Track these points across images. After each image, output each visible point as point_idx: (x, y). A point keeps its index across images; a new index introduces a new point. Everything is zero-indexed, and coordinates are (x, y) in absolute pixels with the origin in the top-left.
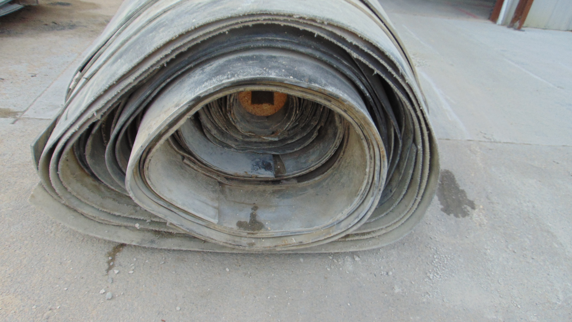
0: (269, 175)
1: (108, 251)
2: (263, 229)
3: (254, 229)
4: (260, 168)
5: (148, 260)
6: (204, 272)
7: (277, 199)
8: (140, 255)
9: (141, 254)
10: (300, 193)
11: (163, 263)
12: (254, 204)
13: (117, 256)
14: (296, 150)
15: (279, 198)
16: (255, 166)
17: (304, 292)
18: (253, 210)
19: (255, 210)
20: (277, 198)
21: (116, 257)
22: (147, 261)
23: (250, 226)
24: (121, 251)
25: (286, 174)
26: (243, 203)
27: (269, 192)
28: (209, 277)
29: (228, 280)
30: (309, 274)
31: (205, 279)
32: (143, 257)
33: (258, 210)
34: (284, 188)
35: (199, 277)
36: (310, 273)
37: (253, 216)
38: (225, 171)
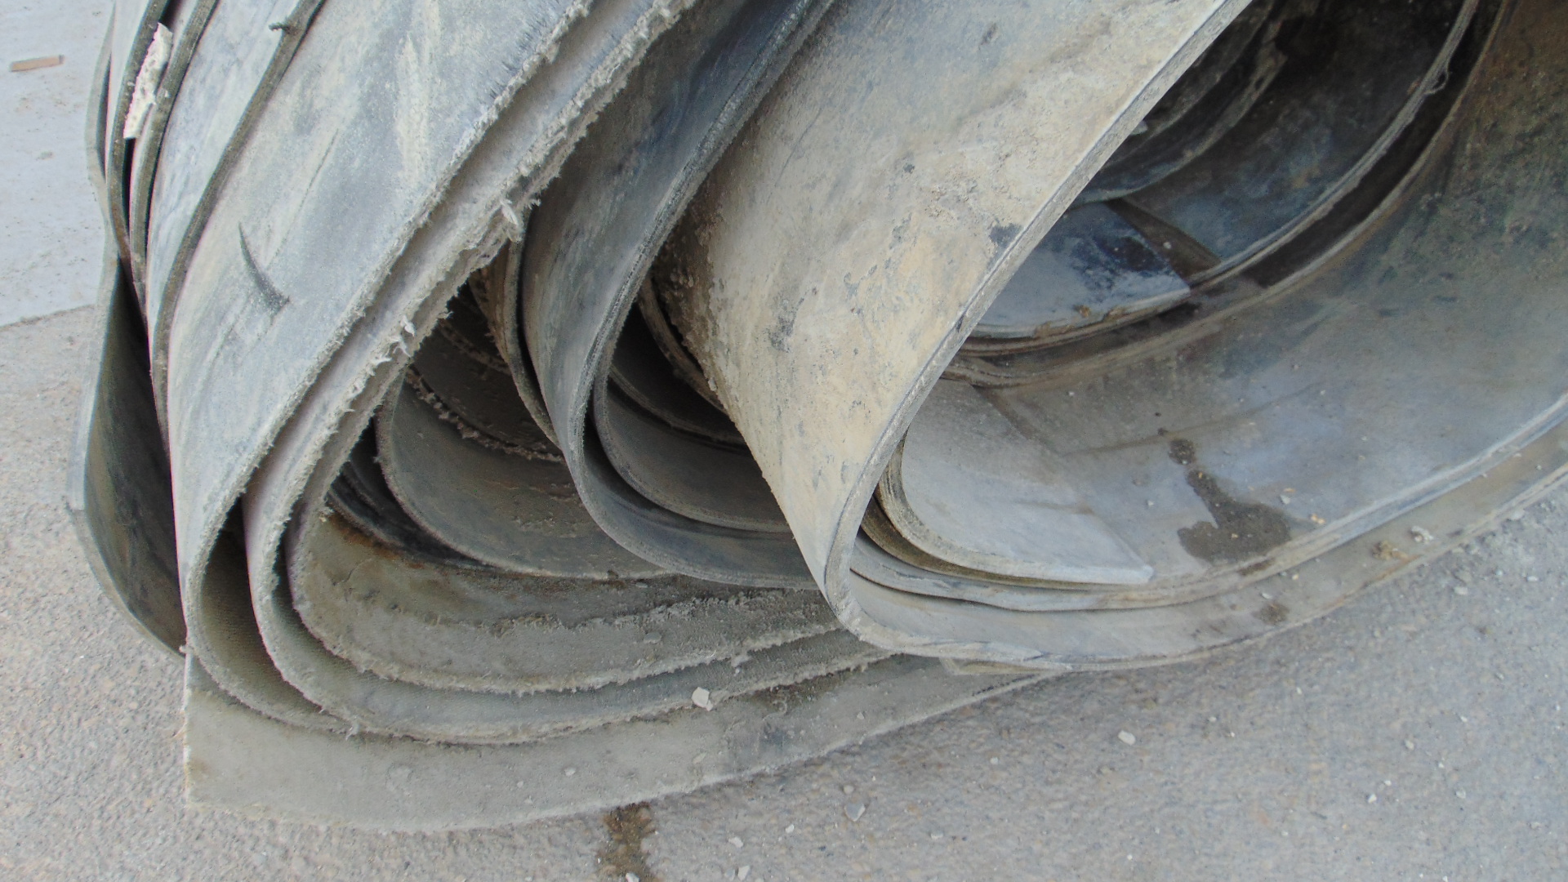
0: (1165, 290)
1: (595, 845)
2: (1293, 532)
3: (1261, 548)
4: (1112, 271)
5: (791, 821)
6: (1047, 783)
7: (1229, 382)
8: (742, 812)
9: (745, 806)
10: (1299, 327)
11: (863, 809)
12: (1162, 432)
13: (648, 854)
14: (1189, 155)
15: (1227, 375)
16: (1090, 272)
17: (1464, 719)
18: (1185, 462)
19: (1190, 458)
20: (1221, 376)
21: (649, 862)
22: (790, 829)
23: (1235, 536)
24: (652, 826)
25: (1219, 267)
26: (1121, 445)
27: (1173, 364)
28: (1083, 798)
29: (1166, 783)
30: (1414, 635)
31: (1074, 815)
32: (760, 814)
33: (1197, 455)
34: (1216, 329)
35: (1047, 815)
36: (1412, 628)
37: (1204, 485)
38: (1003, 330)
